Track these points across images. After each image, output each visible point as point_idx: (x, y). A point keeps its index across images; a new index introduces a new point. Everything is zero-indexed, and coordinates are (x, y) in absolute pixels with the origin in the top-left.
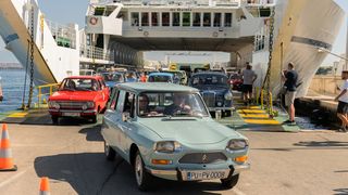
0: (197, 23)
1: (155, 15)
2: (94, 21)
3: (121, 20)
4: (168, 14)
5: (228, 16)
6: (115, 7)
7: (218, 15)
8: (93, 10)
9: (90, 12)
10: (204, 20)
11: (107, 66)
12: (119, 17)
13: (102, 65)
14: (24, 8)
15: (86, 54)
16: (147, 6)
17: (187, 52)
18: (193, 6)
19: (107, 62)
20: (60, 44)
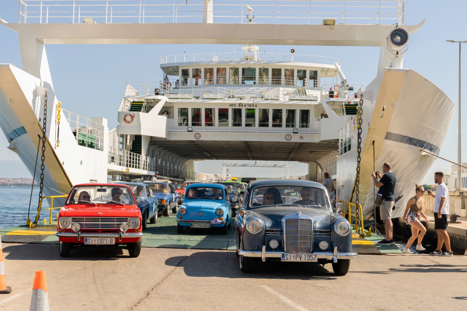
0: (264, 123)
1: (209, 112)
2: (129, 118)
3: (164, 118)
4: (227, 110)
5: (305, 114)
6: (158, 101)
7: (291, 113)
8: (129, 105)
9: (125, 107)
10: (274, 119)
11: (146, 177)
12: (162, 113)
13: (139, 176)
14: (35, 93)
15: (117, 160)
16: (200, 101)
17: (252, 162)
18: (259, 101)
19: (145, 172)
20: (82, 143)
